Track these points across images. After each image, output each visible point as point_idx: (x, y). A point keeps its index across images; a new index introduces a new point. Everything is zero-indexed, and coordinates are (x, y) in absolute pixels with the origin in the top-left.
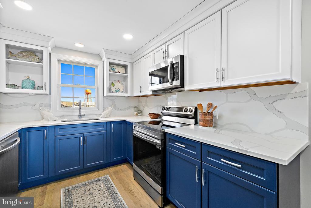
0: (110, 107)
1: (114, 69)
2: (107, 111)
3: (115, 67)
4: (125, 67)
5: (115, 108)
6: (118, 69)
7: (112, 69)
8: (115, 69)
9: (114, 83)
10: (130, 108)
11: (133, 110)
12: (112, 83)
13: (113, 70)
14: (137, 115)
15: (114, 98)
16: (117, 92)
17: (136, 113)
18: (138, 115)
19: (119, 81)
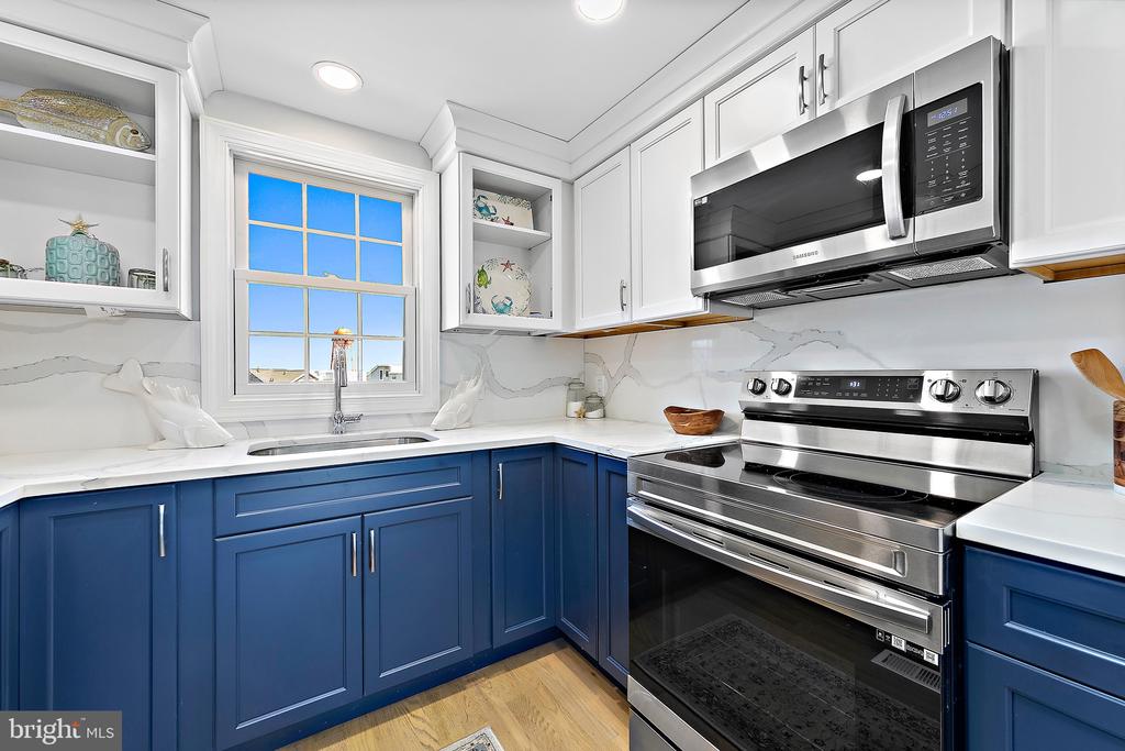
0: (473, 382)
1: (487, 208)
2: (457, 400)
3: (492, 200)
4: (535, 201)
5: (491, 384)
6: (506, 209)
7: (480, 209)
8: (492, 211)
9: (490, 274)
10: (549, 384)
11: (561, 393)
12: (482, 273)
13: (484, 212)
14: (582, 415)
15: (485, 340)
16: (501, 312)
17: (576, 406)
18: (590, 414)
19: (507, 265)
